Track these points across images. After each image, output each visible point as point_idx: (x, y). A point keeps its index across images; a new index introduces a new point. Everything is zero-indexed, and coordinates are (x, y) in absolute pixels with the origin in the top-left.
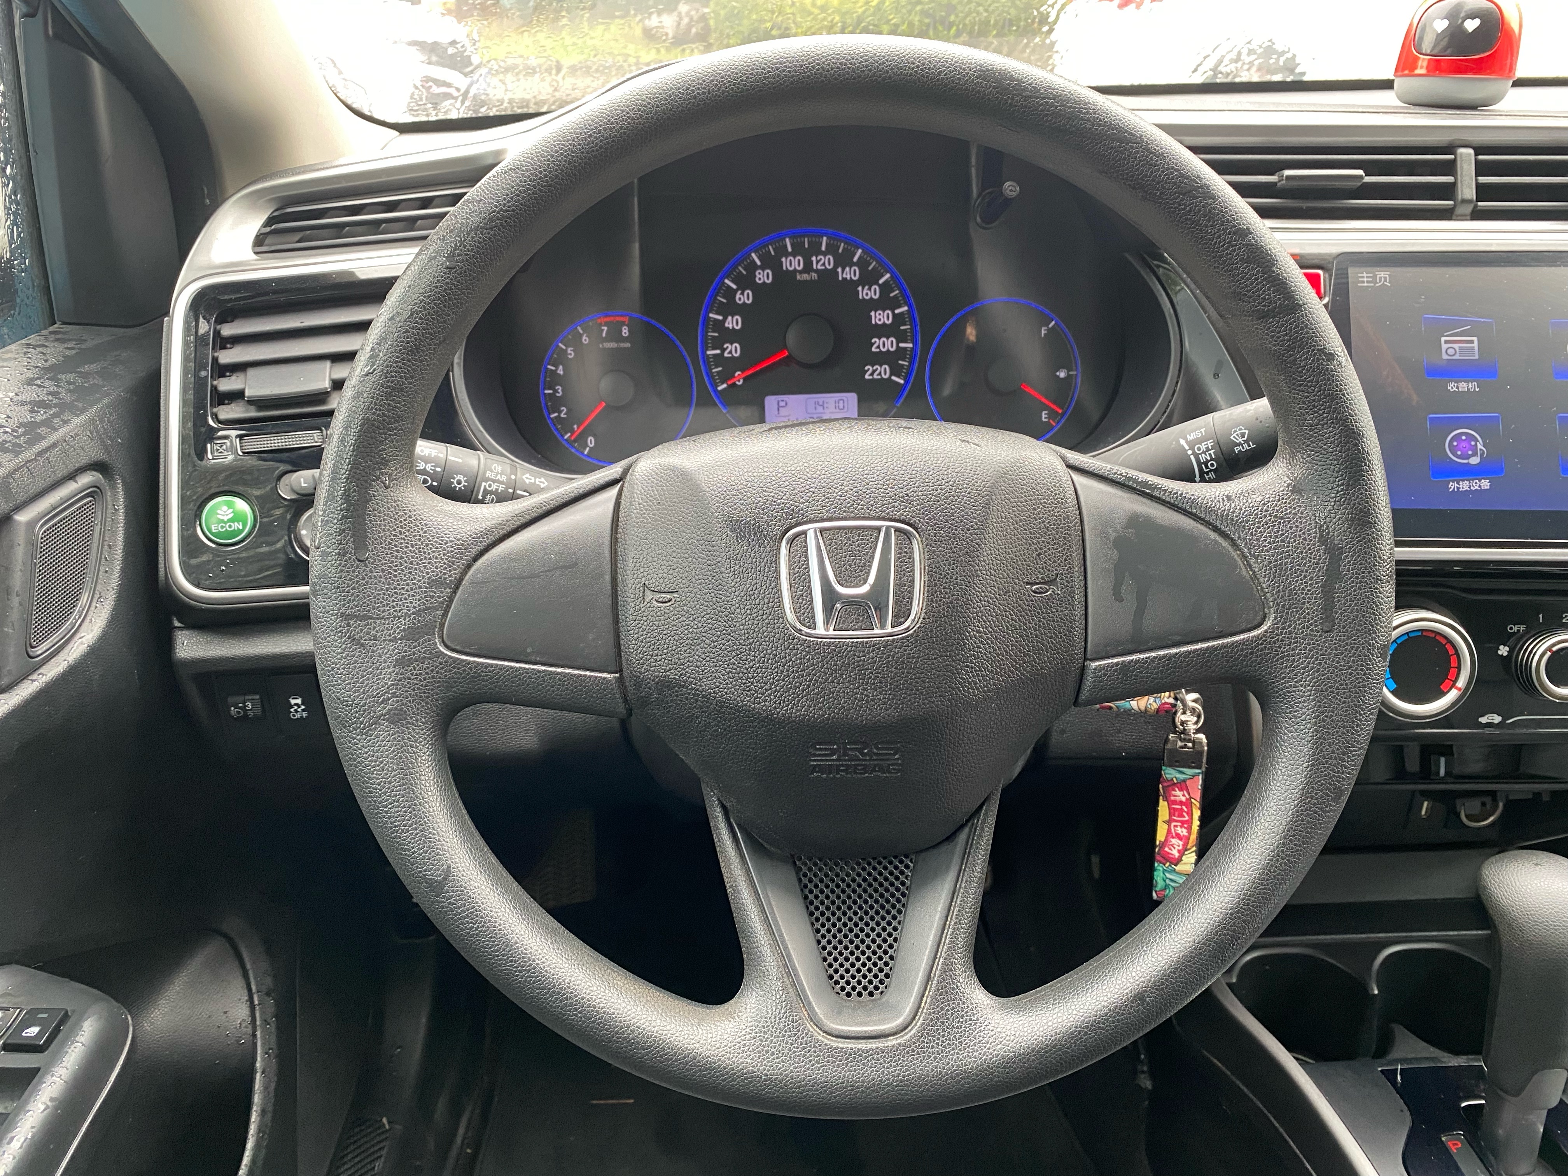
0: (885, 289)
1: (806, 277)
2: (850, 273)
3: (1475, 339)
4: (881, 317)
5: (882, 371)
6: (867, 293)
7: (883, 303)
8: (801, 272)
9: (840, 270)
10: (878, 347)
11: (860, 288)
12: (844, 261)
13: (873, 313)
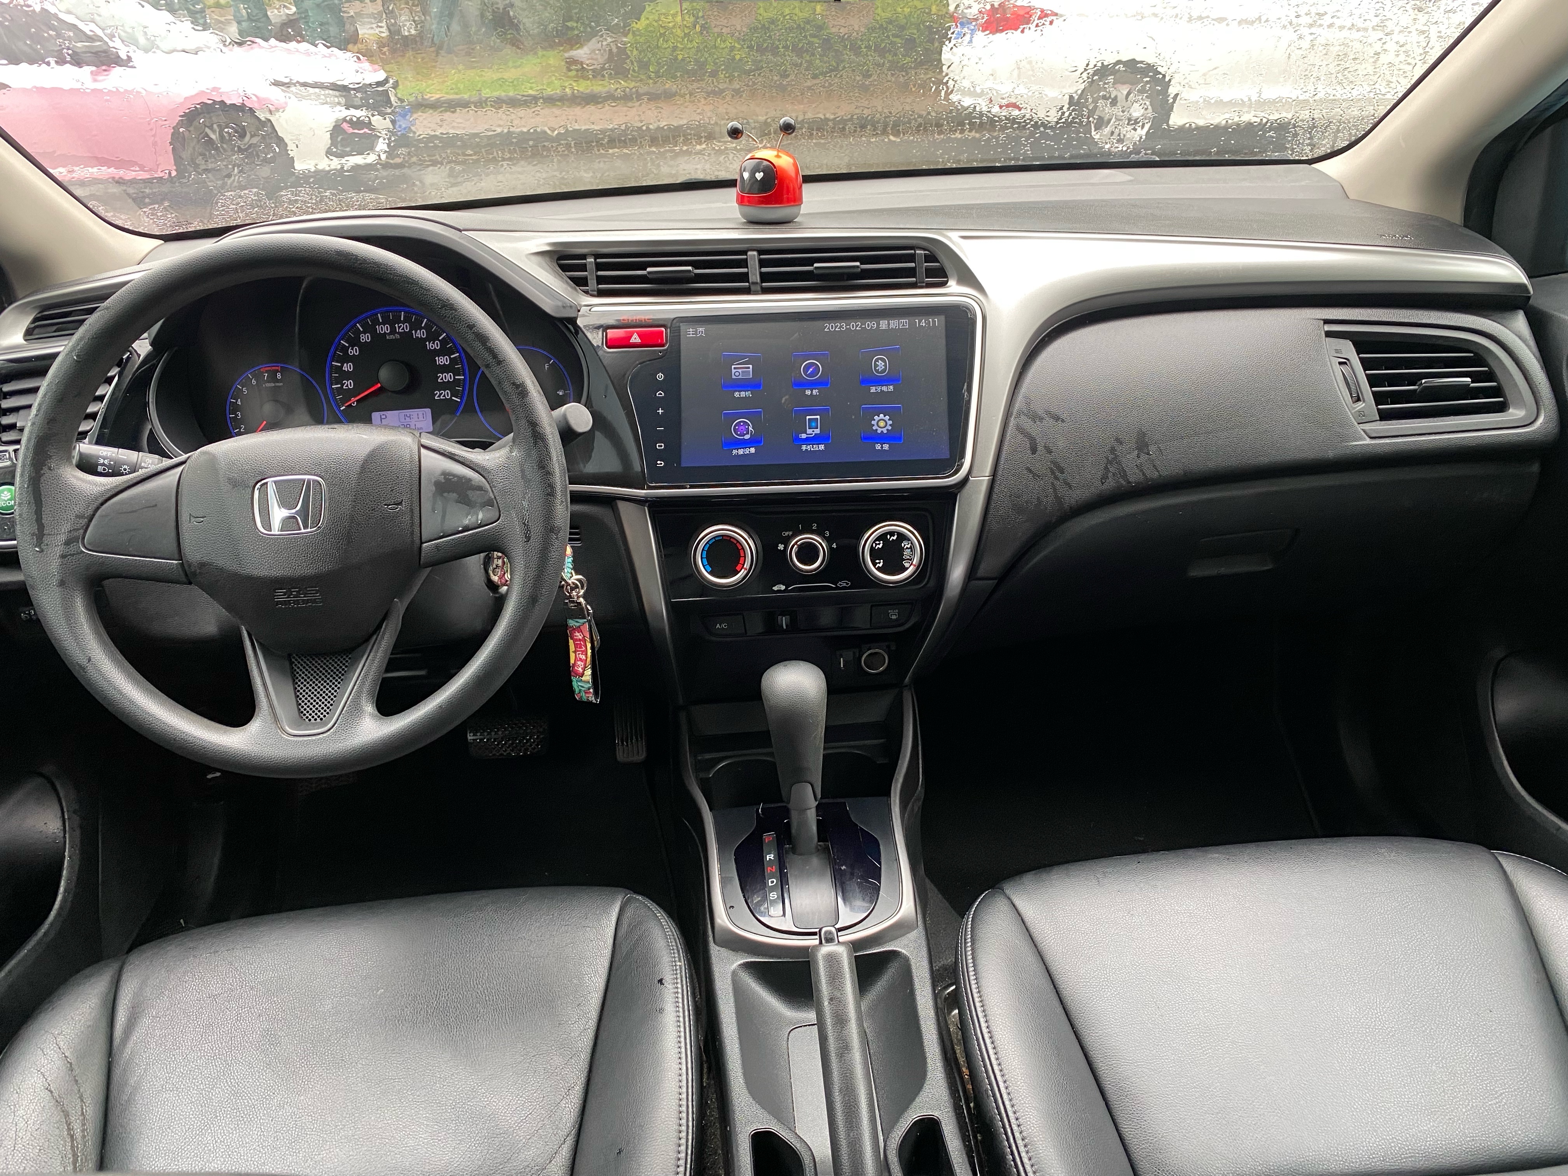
0: (443, 342)
1: (392, 337)
2: (420, 334)
3: (751, 366)
4: (442, 360)
5: (446, 394)
6: (431, 346)
7: (441, 352)
8: (389, 334)
9: (413, 332)
10: (442, 379)
11: (427, 343)
12: (416, 326)
13: (437, 358)
